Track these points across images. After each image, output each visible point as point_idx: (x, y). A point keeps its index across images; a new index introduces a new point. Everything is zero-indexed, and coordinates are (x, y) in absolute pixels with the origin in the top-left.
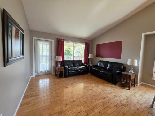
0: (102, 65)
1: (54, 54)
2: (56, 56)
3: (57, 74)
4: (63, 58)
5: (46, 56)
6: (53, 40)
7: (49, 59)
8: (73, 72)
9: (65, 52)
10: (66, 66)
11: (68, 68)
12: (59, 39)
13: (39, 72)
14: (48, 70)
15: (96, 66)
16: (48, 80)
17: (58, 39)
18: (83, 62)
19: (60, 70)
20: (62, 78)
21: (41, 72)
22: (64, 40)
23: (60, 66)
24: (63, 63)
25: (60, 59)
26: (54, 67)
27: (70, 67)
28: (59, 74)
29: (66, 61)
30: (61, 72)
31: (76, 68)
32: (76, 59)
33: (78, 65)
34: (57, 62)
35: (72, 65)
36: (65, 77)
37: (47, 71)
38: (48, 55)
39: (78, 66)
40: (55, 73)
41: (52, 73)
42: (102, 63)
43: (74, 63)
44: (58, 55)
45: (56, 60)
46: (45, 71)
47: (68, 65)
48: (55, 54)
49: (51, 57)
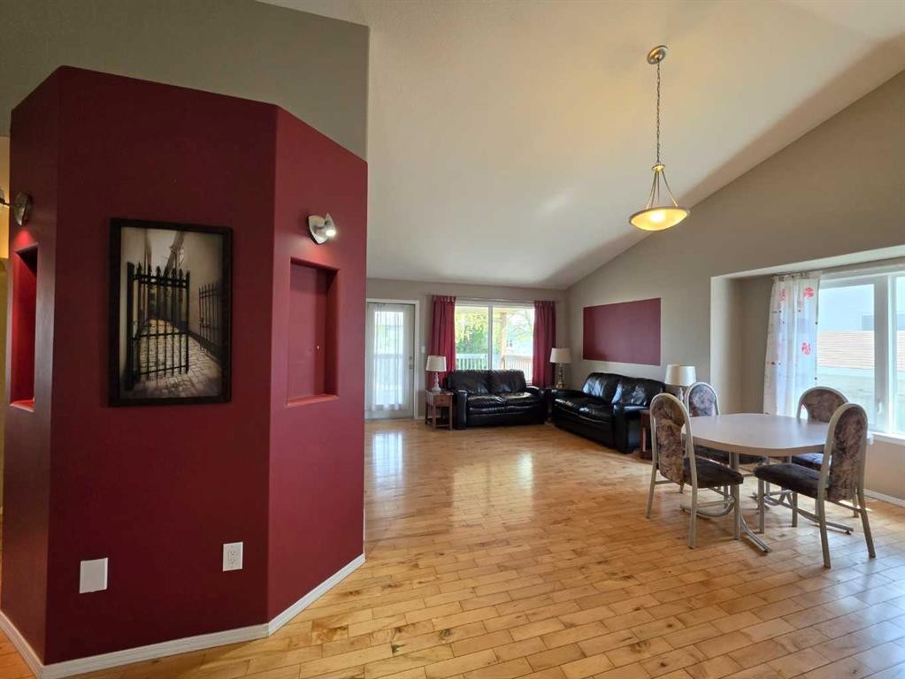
0: (597, 389)
1: (421, 349)
2: (429, 357)
3: (431, 420)
4: (451, 361)
5: (396, 356)
6: (417, 303)
7: (404, 366)
8: (484, 410)
9: (457, 341)
10: (460, 391)
11: (468, 396)
12: (439, 297)
13: (374, 408)
14: (400, 405)
15: (577, 395)
16: (400, 437)
17: (433, 296)
18: (529, 378)
19: (439, 403)
20: (448, 428)
21: (380, 408)
22: (455, 298)
23: (440, 389)
24: (451, 379)
25: (441, 365)
26: (420, 393)
27: (476, 394)
28: (437, 419)
29: (460, 372)
30: (444, 410)
31: (497, 398)
32: (497, 367)
33: (507, 389)
34: (430, 376)
35: (484, 390)
36: (458, 425)
37: (397, 408)
38: (401, 351)
39: (505, 392)
40: (424, 418)
41: (412, 417)
42: (597, 382)
43: (490, 379)
44: (432, 354)
45: (427, 369)
46: (393, 406)
47: (467, 388)
48: (423, 350)
49: (410, 358)
